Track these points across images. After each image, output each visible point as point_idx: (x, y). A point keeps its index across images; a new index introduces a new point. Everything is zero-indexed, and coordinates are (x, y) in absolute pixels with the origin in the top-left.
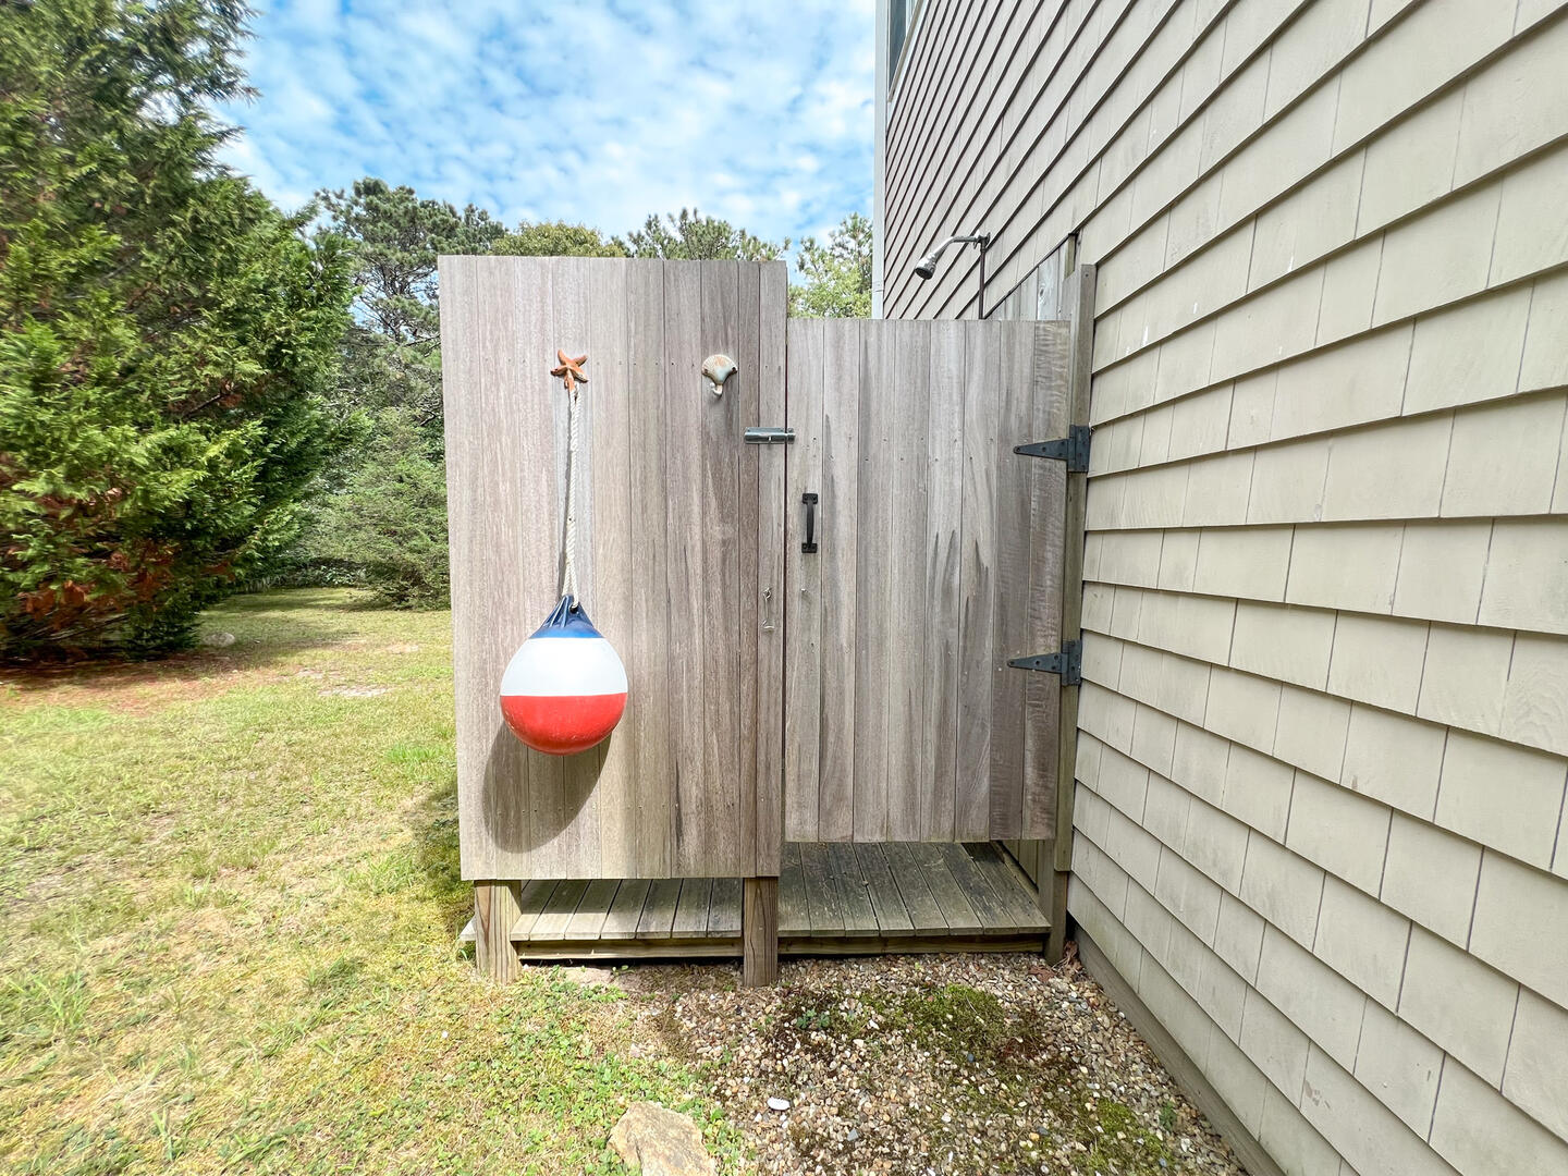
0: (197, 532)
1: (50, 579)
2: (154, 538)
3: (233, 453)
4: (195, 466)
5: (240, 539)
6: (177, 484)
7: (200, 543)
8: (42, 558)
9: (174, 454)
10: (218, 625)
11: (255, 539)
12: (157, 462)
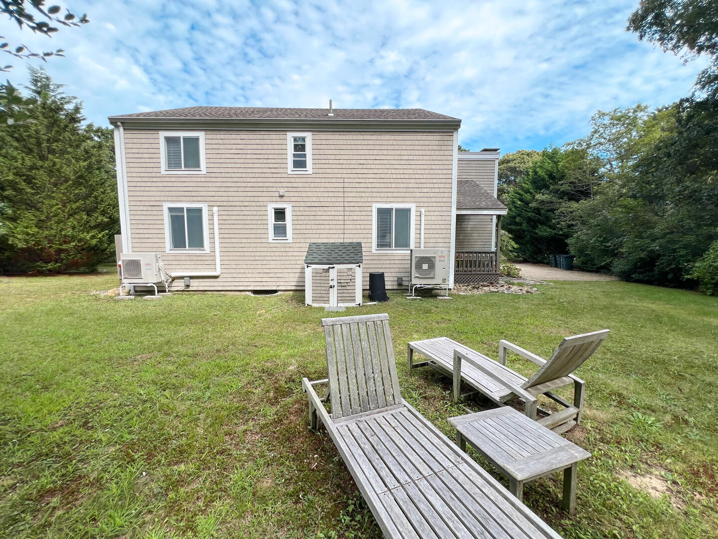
0: (97, 249)
1: (74, 258)
2: (90, 250)
3: (103, 236)
4: (97, 239)
5: (105, 250)
6: (94, 242)
7: (98, 251)
8: (73, 254)
9: (93, 237)
10: (100, 269)
11: (108, 250)
12: (90, 238)
